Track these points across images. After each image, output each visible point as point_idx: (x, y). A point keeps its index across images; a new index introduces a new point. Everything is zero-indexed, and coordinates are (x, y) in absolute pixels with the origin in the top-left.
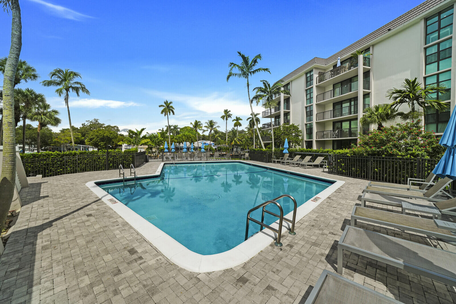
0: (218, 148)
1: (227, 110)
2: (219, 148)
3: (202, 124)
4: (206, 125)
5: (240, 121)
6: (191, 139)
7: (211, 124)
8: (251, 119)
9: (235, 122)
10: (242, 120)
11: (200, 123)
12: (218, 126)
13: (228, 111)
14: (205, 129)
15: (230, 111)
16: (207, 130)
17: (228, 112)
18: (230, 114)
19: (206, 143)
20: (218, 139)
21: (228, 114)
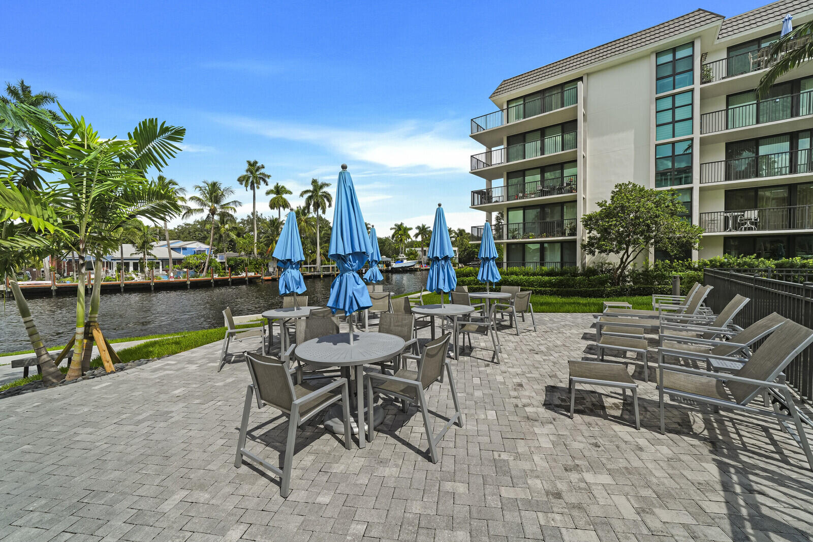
0: (229, 260)
1: (256, 162)
2: (232, 263)
3: (182, 189)
4: (198, 194)
5: (285, 196)
6: (141, 234)
7: (214, 193)
8: (310, 194)
9: (273, 196)
10: (291, 193)
11: (176, 187)
12: (235, 202)
13: (258, 165)
14: (193, 205)
15: (263, 167)
16: (202, 210)
17: (258, 169)
18: (263, 174)
19: (188, 246)
20: (228, 236)
21: (258, 173)
